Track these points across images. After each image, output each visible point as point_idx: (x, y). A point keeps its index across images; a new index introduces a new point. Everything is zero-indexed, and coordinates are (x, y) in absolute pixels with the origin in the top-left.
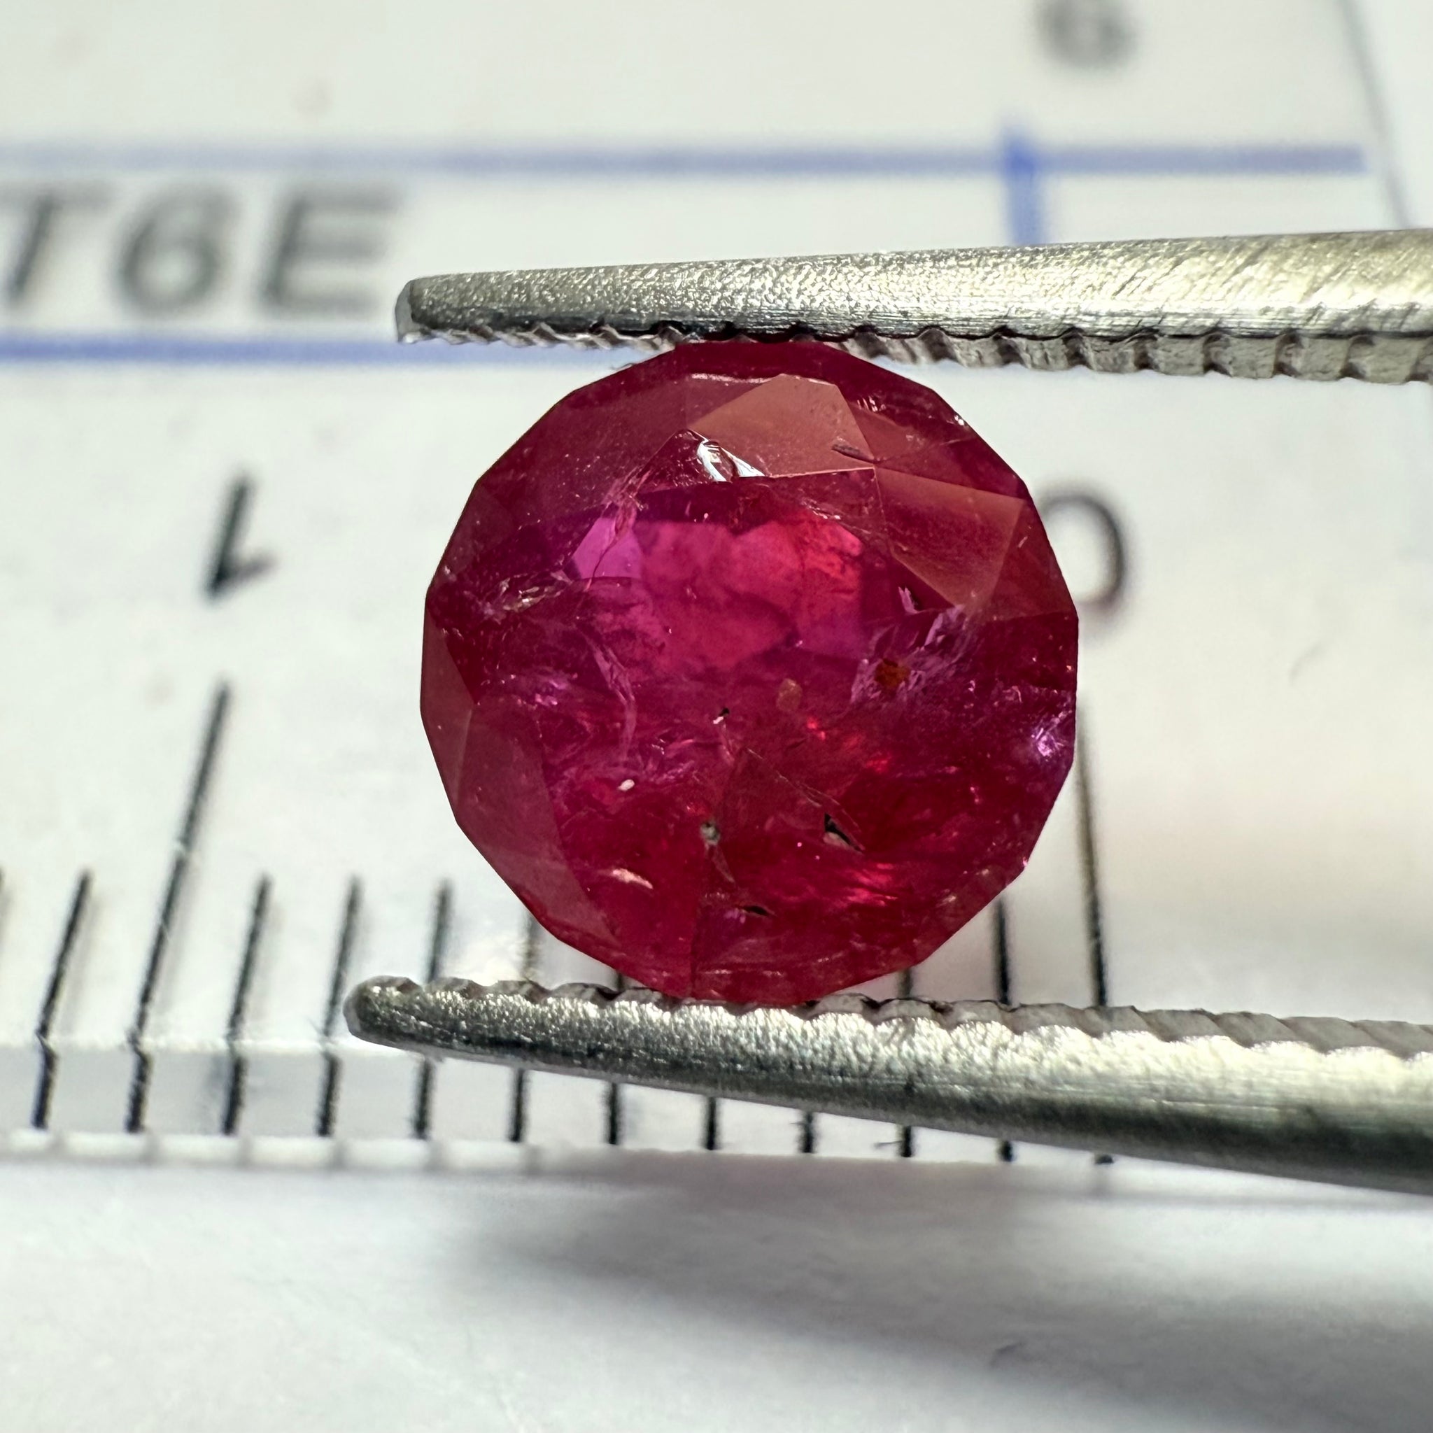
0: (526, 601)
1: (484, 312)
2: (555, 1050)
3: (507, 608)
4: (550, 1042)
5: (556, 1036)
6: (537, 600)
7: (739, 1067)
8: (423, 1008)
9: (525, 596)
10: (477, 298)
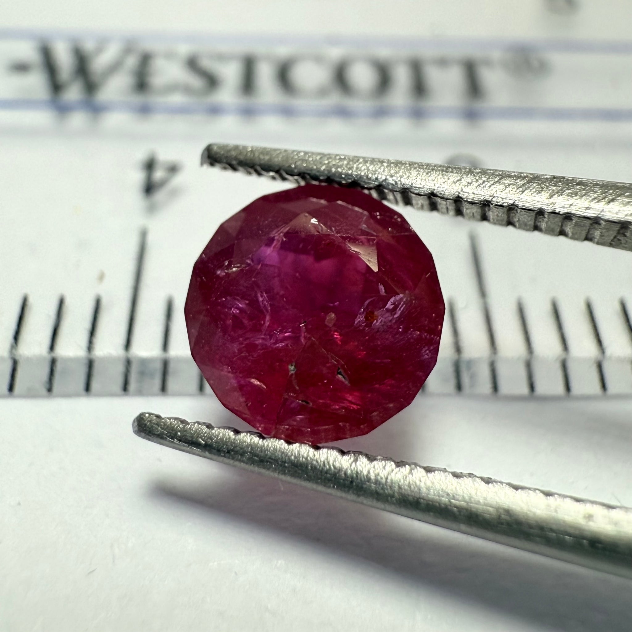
0: (234, 269)
1: (236, 158)
2: (214, 449)
3: (226, 271)
4: (213, 444)
5: (215, 443)
6: (239, 269)
7: (286, 464)
8: (165, 425)
9: (234, 267)
10: (234, 153)
